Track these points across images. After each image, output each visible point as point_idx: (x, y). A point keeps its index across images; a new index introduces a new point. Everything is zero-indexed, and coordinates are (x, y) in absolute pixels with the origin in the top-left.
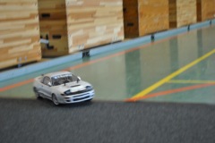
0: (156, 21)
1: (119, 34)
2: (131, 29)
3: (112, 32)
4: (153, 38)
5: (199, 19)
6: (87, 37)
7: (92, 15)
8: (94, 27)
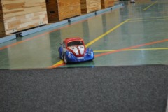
0: (71, 9)
1: (44, 19)
2: (53, 15)
3: (39, 18)
4: (69, 21)
5: (103, 7)
6: (19, 23)
7: (22, 5)
8: (24, 15)
